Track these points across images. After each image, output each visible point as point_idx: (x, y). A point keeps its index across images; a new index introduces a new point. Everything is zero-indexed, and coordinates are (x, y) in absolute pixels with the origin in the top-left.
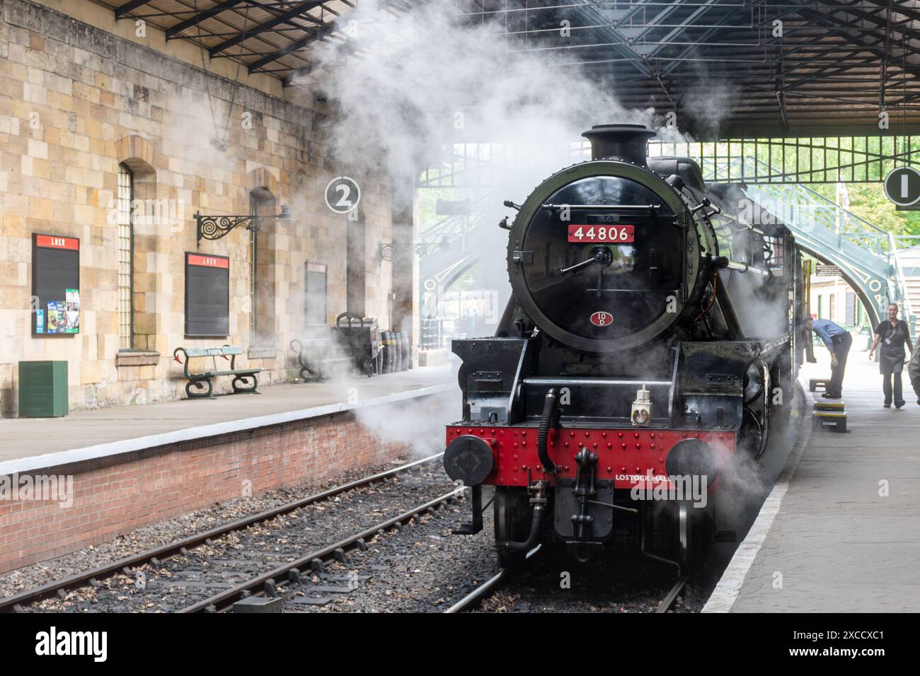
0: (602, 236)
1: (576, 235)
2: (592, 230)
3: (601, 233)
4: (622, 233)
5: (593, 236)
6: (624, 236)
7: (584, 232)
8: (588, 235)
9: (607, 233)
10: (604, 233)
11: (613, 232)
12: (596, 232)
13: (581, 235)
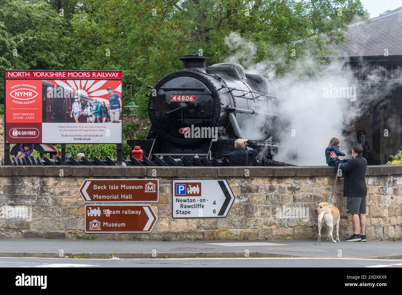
0: (183, 99)
1: (173, 99)
2: (179, 97)
3: (183, 98)
4: (190, 98)
5: (180, 99)
6: (191, 99)
7: (177, 98)
8: (178, 99)
9: (185, 98)
10: (184, 98)
11: (187, 98)
12: (181, 98)
13: (175, 99)
